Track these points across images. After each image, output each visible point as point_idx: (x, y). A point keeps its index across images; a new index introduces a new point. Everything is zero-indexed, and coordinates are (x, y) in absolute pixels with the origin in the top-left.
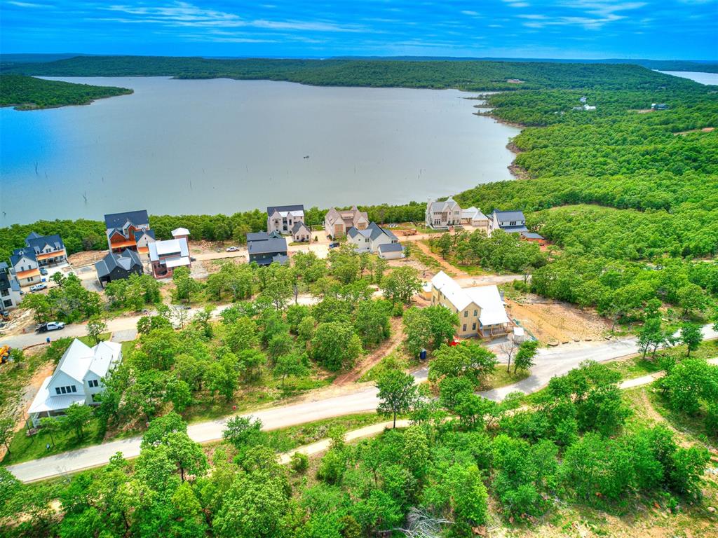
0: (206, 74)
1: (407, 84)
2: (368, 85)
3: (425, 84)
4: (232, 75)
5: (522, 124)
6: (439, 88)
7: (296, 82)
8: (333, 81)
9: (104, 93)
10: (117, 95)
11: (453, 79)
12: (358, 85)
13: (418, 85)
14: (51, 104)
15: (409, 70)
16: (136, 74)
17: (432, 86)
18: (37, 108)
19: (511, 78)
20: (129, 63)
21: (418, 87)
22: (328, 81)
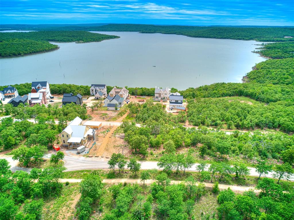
0: (153, 32)
1: (232, 38)
2: (215, 38)
3: (240, 38)
4: (162, 32)
5: (271, 57)
6: (247, 40)
7: (185, 35)
8: (200, 36)
9: (109, 38)
10: (113, 38)
11: (256, 36)
12: (210, 37)
13: (237, 38)
14: (88, 41)
15: (236, 31)
16: (127, 31)
17: (244, 39)
18: (82, 43)
19: (287, 36)
20: (126, 26)
21: (237, 39)
22: (198, 35)
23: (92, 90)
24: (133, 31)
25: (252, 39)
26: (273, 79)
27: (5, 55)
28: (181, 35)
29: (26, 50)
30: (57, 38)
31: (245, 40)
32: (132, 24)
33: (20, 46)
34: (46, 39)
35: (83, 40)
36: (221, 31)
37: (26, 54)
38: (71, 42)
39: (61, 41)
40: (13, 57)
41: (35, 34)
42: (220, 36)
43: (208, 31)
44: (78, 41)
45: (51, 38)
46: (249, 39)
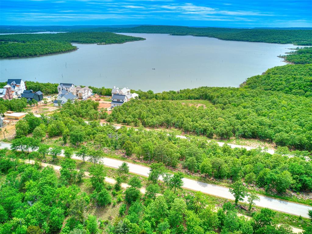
0: (184, 34)
1: (267, 41)
3: (276, 41)
4: (194, 34)
7: (217, 38)
10: (138, 40)
11: (296, 39)
13: (272, 42)
15: (273, 34)
18: (104, 44)
21: (272, 43)
22: (230, 38)
23: (59, 89)
24: (164, 33)
25: (290, 42)
26: (267, 84)
27: (22, 55)
28: (213, 38)
29: (43, 51)
30: (80, 40)
31: (281, 43)
32: (164, 26)
33: (39, 47)
34: (69, 40)
35: (106, 42)
36: (256, 34)
37: (41, 55)
38: (93, 43)
39: (84, 42)
40: (29, 57)
41: (61, 35)
42: (253, 40)
43: (242, 34)
44: (101, 42)
45: (75, 40)
46: (286, 42)
